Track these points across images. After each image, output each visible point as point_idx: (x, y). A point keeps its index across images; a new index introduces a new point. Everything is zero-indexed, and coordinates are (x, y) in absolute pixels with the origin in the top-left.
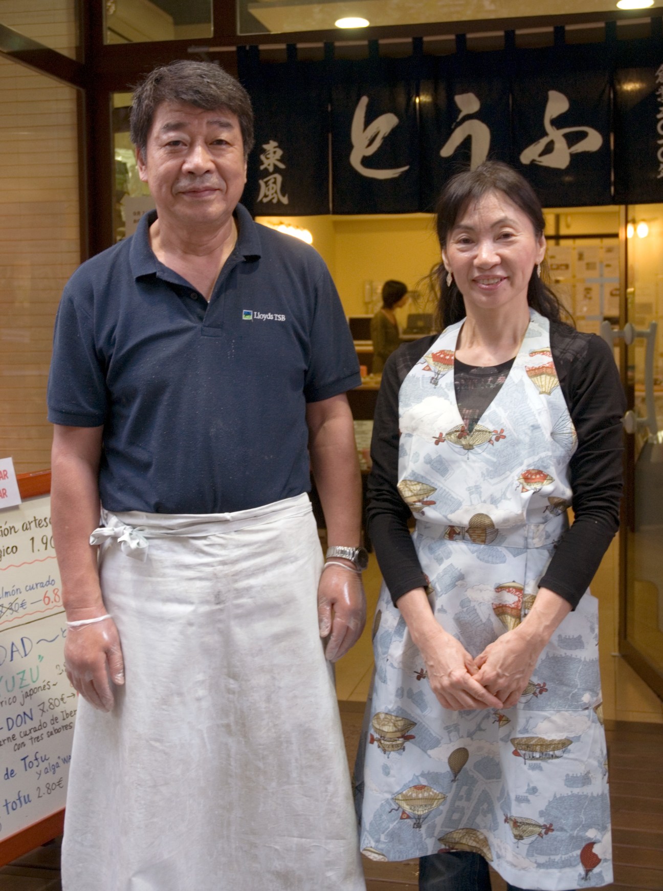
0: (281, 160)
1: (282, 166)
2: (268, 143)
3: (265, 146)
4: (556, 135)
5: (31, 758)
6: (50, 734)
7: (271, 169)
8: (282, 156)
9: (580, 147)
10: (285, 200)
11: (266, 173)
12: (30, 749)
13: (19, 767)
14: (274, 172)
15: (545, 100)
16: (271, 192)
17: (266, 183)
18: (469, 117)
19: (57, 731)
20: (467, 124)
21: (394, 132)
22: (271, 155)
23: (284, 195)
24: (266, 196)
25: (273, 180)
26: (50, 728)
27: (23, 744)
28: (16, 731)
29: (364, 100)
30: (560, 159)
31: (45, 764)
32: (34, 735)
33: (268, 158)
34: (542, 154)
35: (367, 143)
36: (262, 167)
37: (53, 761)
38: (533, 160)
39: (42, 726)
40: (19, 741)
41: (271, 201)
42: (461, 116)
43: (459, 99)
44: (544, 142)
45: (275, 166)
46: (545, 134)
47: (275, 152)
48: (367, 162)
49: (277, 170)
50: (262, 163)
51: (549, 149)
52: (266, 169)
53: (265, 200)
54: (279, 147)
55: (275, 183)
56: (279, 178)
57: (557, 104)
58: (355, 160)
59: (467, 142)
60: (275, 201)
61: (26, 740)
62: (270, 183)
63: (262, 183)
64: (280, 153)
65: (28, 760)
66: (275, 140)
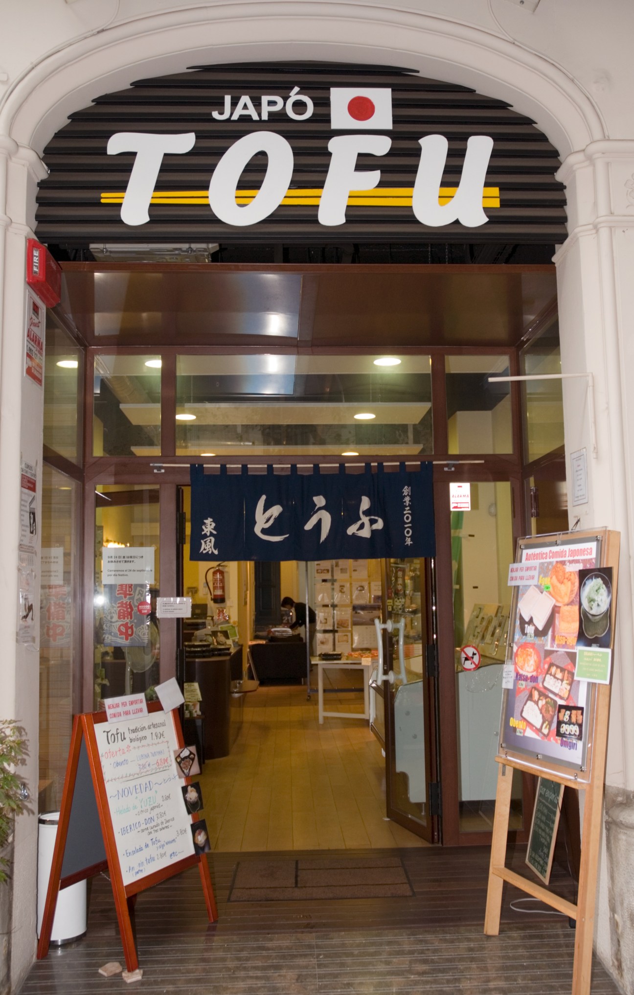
0: (215, 529)
1: (215, 532)
2: (207, 519)
3: (205, 521)
4: (365, 519)
5: (154, 840)
6: (161, 830)
7: (208, 534)
8: (215, 527)
9: (375, 527)
10: (216, 552)
11: (205, 536)
12: (153, 835)
13: (150, 843)
14: (210, 536)
15: (360, 501)
16: (208, 547)
17: (205, 542)
18: (320, 509)
19: (163, 828)
20: (319, 512)
21: (281, 515)
22: (208, 526)
23: (215, 549)
24: (205, 549)
25: (209, 540)
26: (161, 827)
27: (151, 833)
28: (148, 825)
29: (264, 497)
30: (366, 533)
31: (159, 844)
32: (155, 829)
33: (206, 528)
34: (359, 529)
35: (265, 521)
36: (203, 533)
37: (162, 843)
38: (354, 533)
39: (157, 825)
40: (150, 831)
41: (208, 552)
42: (316, 508)
43: (315, 499)
44: (359, 523)
45: (211, 532)
46: (360, 519)
47: (211, 525)
48: (264, 531)
49: (212, 534)
50: (203, 530)
51: (362, 527)
52: (205, 534)
53: (204, 552)
54: (213, 521)
55: (210, 542)
56: (213, 539)
57: (365, 503)
58: (257, 530)
59: (319, 522)
60: (210, 552)
61: (152, 830)
62: (208, 542)
63: (202, 542)
64: (214, 525)
65: (153, 840)
66: (211, 518)
